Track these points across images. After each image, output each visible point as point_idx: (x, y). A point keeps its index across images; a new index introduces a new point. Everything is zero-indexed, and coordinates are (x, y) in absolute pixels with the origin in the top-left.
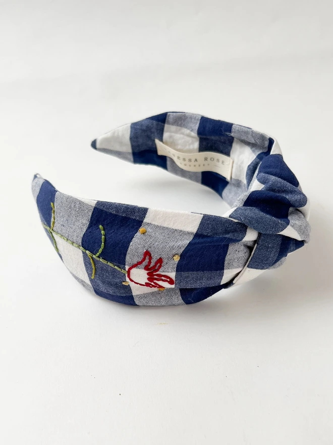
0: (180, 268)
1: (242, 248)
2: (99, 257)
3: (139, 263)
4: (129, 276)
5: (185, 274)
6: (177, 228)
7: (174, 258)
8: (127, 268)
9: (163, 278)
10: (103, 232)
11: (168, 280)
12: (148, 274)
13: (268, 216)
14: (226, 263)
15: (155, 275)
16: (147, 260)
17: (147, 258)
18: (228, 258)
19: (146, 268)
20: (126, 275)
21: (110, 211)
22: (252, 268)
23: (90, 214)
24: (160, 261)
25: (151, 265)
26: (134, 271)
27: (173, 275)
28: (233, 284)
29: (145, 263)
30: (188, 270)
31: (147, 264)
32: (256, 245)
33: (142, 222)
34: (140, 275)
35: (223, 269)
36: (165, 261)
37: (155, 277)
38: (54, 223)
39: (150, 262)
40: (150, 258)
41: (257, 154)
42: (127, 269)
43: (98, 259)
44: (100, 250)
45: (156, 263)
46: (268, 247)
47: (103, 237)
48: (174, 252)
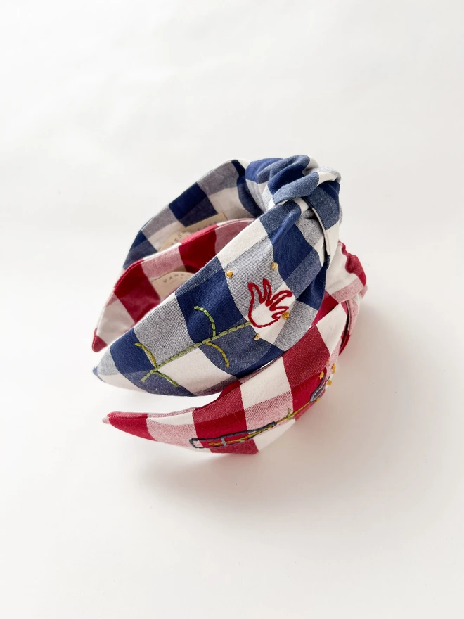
0: (285, 275)
1: (307, 221)
2: (217, 334)
3: (252, 301)
4: (255, 325)
5: (292, 276)
6: (251, 246)
7: (273, 268)
8: (246, 317)
9: (281, 296)
10: (201, 309)
11: (285, 294)
12: (267, 305)
13: (298, 180)
14: (308, 241)
15: (273, 300)
16: (256, 292)
17: (254, 289)
18: (305, 235)
19: (261, 301)
20: (252, 325)
21: (192, 287)
22: (329, 228)
23: (178, 307)
24: (265, 282)
25: (263, 294)
26: (254, 314)
27: (284, 287)
28: (329, 256)
29: (256, 298)
30: (291, 272)
31: (258, 295)
32: (313, 209)
33: (222, 269)
34: (262, 313)
35: (312, 248)
36: (268, 278)
37: (274, 301)
38: (153, 357)
39: (259, 292)
40: (257, 287)
41: (236, 184)
42: (248, 320)
43: (218, 337)
44: (213, 327)
45: (264, 287)
46: (323, 202)
47: (205, 311)
48: (268, 262)
